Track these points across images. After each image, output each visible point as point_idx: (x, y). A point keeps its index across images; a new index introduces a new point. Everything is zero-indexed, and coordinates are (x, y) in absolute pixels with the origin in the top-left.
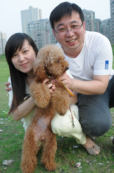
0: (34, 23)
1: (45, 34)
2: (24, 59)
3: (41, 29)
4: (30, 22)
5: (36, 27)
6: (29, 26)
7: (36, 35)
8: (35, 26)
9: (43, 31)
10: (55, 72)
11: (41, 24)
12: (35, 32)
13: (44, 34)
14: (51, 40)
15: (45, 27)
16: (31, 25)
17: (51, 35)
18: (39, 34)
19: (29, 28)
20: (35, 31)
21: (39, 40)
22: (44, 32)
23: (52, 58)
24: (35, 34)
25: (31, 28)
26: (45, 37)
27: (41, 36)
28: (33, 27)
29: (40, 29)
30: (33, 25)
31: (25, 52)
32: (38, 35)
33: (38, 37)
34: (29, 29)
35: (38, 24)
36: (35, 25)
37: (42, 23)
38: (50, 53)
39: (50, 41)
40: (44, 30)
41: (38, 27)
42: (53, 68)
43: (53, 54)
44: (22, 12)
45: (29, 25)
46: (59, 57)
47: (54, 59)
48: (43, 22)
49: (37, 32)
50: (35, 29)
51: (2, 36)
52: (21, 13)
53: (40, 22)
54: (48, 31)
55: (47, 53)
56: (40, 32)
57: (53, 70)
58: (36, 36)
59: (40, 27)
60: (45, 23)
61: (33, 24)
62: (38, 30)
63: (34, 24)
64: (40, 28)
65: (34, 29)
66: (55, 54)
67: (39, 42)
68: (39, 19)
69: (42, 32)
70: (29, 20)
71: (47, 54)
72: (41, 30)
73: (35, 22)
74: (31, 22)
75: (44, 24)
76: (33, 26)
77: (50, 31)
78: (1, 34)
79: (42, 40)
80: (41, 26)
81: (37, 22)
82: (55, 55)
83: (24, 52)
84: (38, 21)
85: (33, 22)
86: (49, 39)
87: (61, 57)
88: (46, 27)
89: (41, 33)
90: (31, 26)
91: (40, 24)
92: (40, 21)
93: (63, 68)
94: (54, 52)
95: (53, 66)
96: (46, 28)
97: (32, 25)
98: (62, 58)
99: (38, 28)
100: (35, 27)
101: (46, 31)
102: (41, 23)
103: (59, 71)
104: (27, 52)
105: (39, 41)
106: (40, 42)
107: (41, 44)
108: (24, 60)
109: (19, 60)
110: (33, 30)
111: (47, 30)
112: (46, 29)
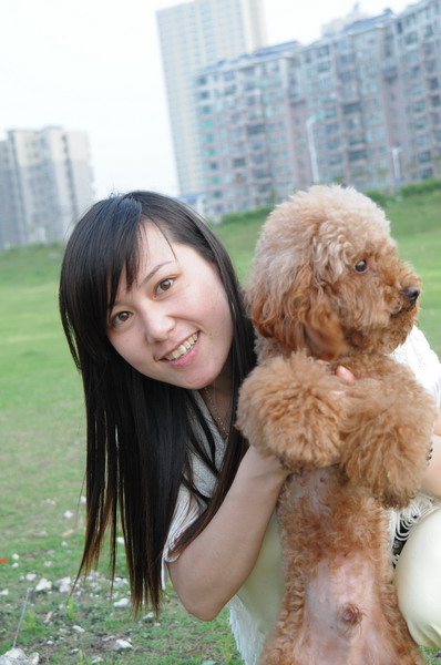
0: (227, 67)
1: (287, 122)
2: (170, 323)
3: (267, 98)
4: (204, 64)
5: (240, 89)
6: (203, 88)
7: (239, 130)
8: (230, 84)
9: (274, 109)
10: (357, 315)
11: (265, 73)
12: (236, 117)
13: (281, 124)
14: (318, 147)
15: (285, 84)
16: (210, 79)
17: (318, 122)
18: (254, 123)
19: (205, 95)
20: (233, 108)
21: (258, 153)
22: (284, 109)
23: (335, 248)
24: (233, 127)
25: (212, 95)
26: (289, 136)
27: (264, 131)
28: (222, 90)
29: (262, 96)
30: (221, 78)
31: (164, 285)
32: (254, 130)
33: (254, 138)
34: (204, 103)
35: (249, 70)
36: (233, 78)
37: (270, 66)
38: (324, 226)
39: (314, 156)
40: (281, 100)
41: (250, 87)
42: (343, 302)
43: (340, 229)
44: (162, 16)
45: (202, 81)
46: (369, 245)
47: (348, 254)
48: (276, 60)
49: (244, 112)
50: (236, 101)
51: (66, 150)
52: (160, 25)
53: (257, 60)
54: (303, 102)
55: (312, 222)
56: (258, 111)
57: (343, 313)
58: (244, 137)
59: (262, 88)
60: (283, 64)
61: (225, 73)
62: (251, 101)
63: (229, 76)
64: (257, 92)
65: (230, 99)
66: (350, 227)
67: (260, 167)
68: (250, 48)
69: (269, 113)
70: (198, 55)
71: (313, 226)
72: (264, 104)
73: (234, 62)
74: (213, 63)
75: (277, 69)
76: (221, 85)
77: (311, 104)
78: (64, 139)
79: (276, 155)
80: (265, 83)
81: (244, 63)
82: (348, 236)
83: (159, 289)
84: (246, 56)
85: (221, 63)
86: (312, 148)
87: (376, 246)
88: (293, 82)
89: (264, 116)
90: (211, 86)
91: (258, 71)
92: (258, 55)
93: (389, 289)
94: (345, 217)
95: (343, 288)
96: (289, 91)
97: (216, 78)
98: (384, 251)
99: (249, 94)
100: (234, 87)
101: (294, 105)
102: (263, 65)
103: (371, 306)
104: (175, 286)
105: (259, 160)
106: (264, 166)
107: (270, 175)
108: (171, 330)
109: (146, 339)
110: (225, 103)
111: (297, 99)
112: (291, 95)
